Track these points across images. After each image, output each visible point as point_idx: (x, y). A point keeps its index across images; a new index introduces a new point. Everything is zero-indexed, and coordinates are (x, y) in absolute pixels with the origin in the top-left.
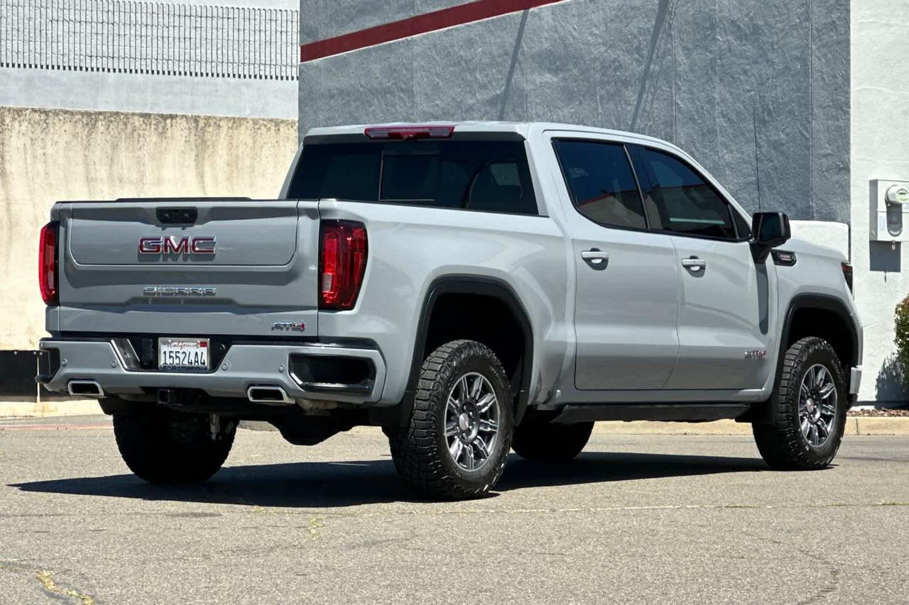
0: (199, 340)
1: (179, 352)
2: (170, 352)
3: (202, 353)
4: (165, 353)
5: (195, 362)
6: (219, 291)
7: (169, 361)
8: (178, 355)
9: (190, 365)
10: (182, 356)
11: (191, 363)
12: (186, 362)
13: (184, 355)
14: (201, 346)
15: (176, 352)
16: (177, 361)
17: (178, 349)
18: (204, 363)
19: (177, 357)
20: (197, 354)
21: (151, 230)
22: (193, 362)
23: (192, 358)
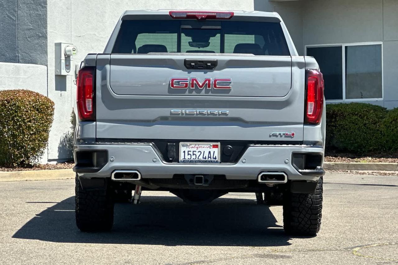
0: (212, 144)
1: (195, 151)
2: (188, 151)
3: (214, 152)
4: (184, 152)
5: (209, 157)
6: (230, 112)
7: (187, 157)
8: (194, 153)
9: (204, 159)
10: (198, 154)
11: (206, 158)
12: (201, 157)
13: (200, 153)
14: (213, 148)
15: (193, 151)
16: (194, 157)
17: (195, 149)
18: (216, 158)
19: (193, 154)
20: (210, 152)
21: (180, 74)
22: (207, 157)
23: (206, 155)
